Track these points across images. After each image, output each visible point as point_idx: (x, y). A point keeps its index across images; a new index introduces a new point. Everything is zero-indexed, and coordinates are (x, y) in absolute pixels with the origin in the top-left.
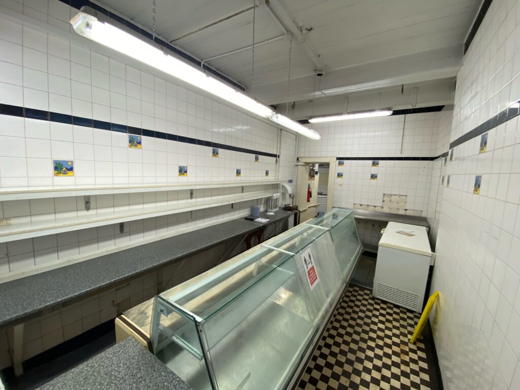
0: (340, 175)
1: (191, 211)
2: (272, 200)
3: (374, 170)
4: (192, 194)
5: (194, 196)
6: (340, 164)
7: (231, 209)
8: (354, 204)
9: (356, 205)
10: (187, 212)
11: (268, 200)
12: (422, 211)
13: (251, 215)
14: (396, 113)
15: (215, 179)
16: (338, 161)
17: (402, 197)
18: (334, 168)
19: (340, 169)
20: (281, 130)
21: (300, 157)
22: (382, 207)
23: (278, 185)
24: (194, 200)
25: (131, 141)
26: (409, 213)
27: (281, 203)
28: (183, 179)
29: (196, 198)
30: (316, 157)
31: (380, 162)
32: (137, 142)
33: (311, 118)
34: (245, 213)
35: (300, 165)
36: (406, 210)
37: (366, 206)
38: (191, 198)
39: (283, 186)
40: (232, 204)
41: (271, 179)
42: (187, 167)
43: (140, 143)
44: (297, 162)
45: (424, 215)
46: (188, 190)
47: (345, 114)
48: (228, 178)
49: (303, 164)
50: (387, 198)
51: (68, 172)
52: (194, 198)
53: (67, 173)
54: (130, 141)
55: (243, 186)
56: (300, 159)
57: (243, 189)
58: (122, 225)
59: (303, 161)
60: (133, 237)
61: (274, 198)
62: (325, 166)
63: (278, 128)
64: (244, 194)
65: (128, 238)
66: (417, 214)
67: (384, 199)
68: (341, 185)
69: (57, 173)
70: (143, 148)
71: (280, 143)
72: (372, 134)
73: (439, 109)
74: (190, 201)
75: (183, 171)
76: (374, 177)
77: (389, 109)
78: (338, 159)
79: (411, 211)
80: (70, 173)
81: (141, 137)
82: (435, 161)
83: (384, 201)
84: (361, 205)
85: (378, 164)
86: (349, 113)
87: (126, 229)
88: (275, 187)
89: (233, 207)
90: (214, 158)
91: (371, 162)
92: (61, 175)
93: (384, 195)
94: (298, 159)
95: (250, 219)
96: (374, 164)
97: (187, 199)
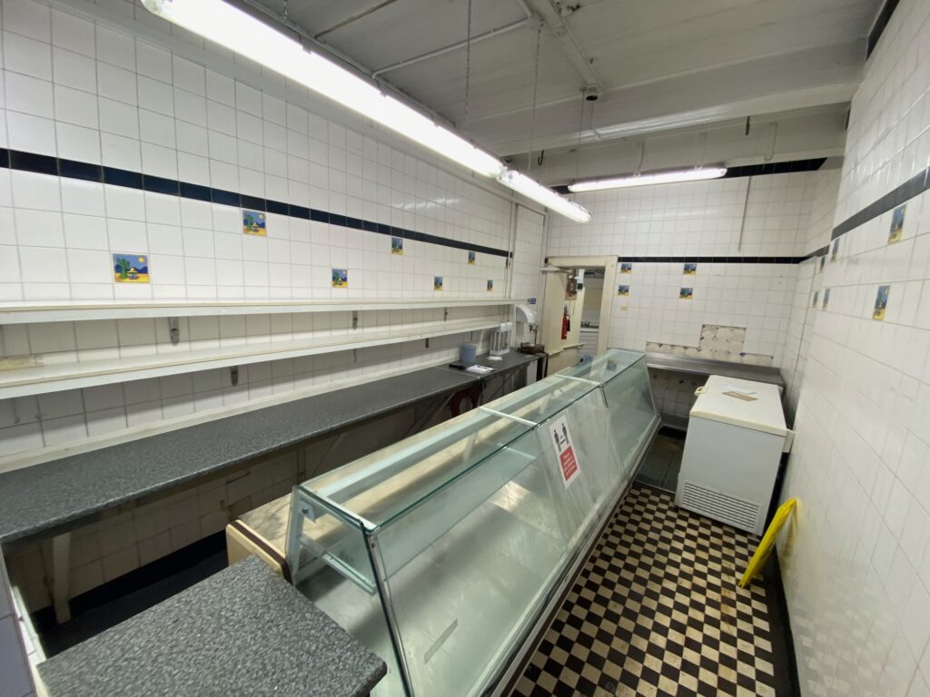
0: (623, 290)
1: (355, 350)
2: (498, 333)
3: (688, 281)
4: (355, 319)
5: (359, 323)
6: (624, 269)
7: (424, 348)
8: (648, 344)
9: (651, 345)
10: (348, 351)
11: (491, 335)
12: (772, 358)
13: (460, 361)
14: (733, 173)
15: (397, 295)
16: (620, 264)
17: (737, 331)
18: (614, 277)
19: (625, 279)
20: (517, 205)
21: (552, 257)
22: (699, 350)
23: (509, 306)
24: (358, 331)
25: (247, 222)
26: (747, 360)
27: (515, 341)
28: (339, 293)
29: (363, 327)
30: (579, 257)
31: (699, 266)
32: (257, 224)
33: (573, 182)
34: (449, 356)
35: (551, 272)
36: (742, 354)
37: (669, 347)
38: (355, 326)
39: (518, 310)
40: (427, 339)
41: (497, 296)
42: (346, 271)
43: (263, 225)
44: (546, 266)
45: (775, 364)
46: (348, 312)
47: (637, 174)
48: (419, 293)
49: (556, 269)
50: (708, 332)
51: (139, 275)
52: (360, 327)
53: (137, 278)
55: (446, 309)
56: (550, 261)
57: (446, 314)
58: (234, 371)
59: (555, 263)
60: (253, 392)
61: (503, 330)
62: (596, 273)
63: (512, 202)
64: (448, 322)
65: (245, 394)
66: (763, 363)
67: (703, 335)
68: (624, 309)
69: (121, 277)
70: (268, 235)
71: (515, 228)
72: (687, 214)
73: (814, 165)
74: (351, 332)
75: (339, 278)
76: (685, 293)
77: (720, 165)
78: (620, 260)
79: (753, 358)
80: (142, 277)
81: (263, 215)
82: (802, 264)
83: (702, 338)
84: (661, 345)
85: (694, 270)
86: (643, 173)
87: (242, 378)
88: (504, 310)
89: (427, 345)
90: (396, 256)
91: (681, 265)
92: (128, 280)
93: (704, 326)
94: (546, 261)
95: (458, 367)
96: (687, 270)
97: (348, 328)
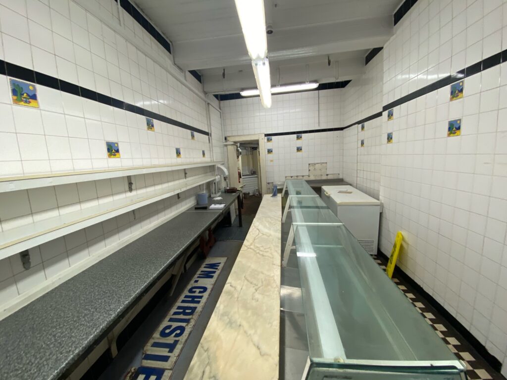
0: (270, 151)
1: (133, 211)
2: (215, 183)
3: (299, 143)
4: (130, 184)
5: (133, 187)
6: (269, 140)
7: (177, 200)
8: (286, 177)
10: (128, 213)
12: (339, 174)
13: (198, 204)
15: (155, 162)
16: (266, 138)
17: (323, 164)
18: (264, 145)
19: (269, 145)
21: (229, 137)
22: (309, 176)
23: (214, 166)
24: (134, 193)
25: (17, 92)
26: (330, 177)
28: (114, 162)
29: (136, 189)
30: (244, 135)
31: (303, 135)
32: (28, 95)
34: (188, 204)
35: (229, 145)
36: (327, 175)
37: (296, 177)
38: (131, 190)
39: (219, 168)
40: (178, 194)
41: (207, 160)
42: (117, 144)
43: (34, 97)
44: (226, 142)
45: (341, 177)
46: (123, 177)
47: (278, 86)
48: (165, 160)
49: (232, 143)
50: (312, 167)
52: (134, 190)
54: (14, 92)
55: (185, 170)
56: (228, 138)
57: (186, 174)
58: (25, 256)
59: (231, 140)
60: (49, 271)
62: (257, 142)
64: (187, 179)
65: (41, 275)
66: (335, 177)
67: (310, 168)
68: (272, 161)
70: (42, 107)
71: (210, 120)
72: (294, 111)
73: (343, 85)
74: (129, 194)
75: (112, 150)
76: (299, 149)
78: (266, 135)
79: (331, 176)
81: (34, 86)
82: (345, 130)
83: (309, 170)
84: (292, 177)
85: (301, 137)
86: (282, 85)
87: (34, 260)
88: (211, 169)
89: (179, 198)
90: (150, 132)
91: (295, 136)
93: (309, 164)
94: (226, 139)
95: (200, 208)
96: (298, 138)
97: (125, 192)
